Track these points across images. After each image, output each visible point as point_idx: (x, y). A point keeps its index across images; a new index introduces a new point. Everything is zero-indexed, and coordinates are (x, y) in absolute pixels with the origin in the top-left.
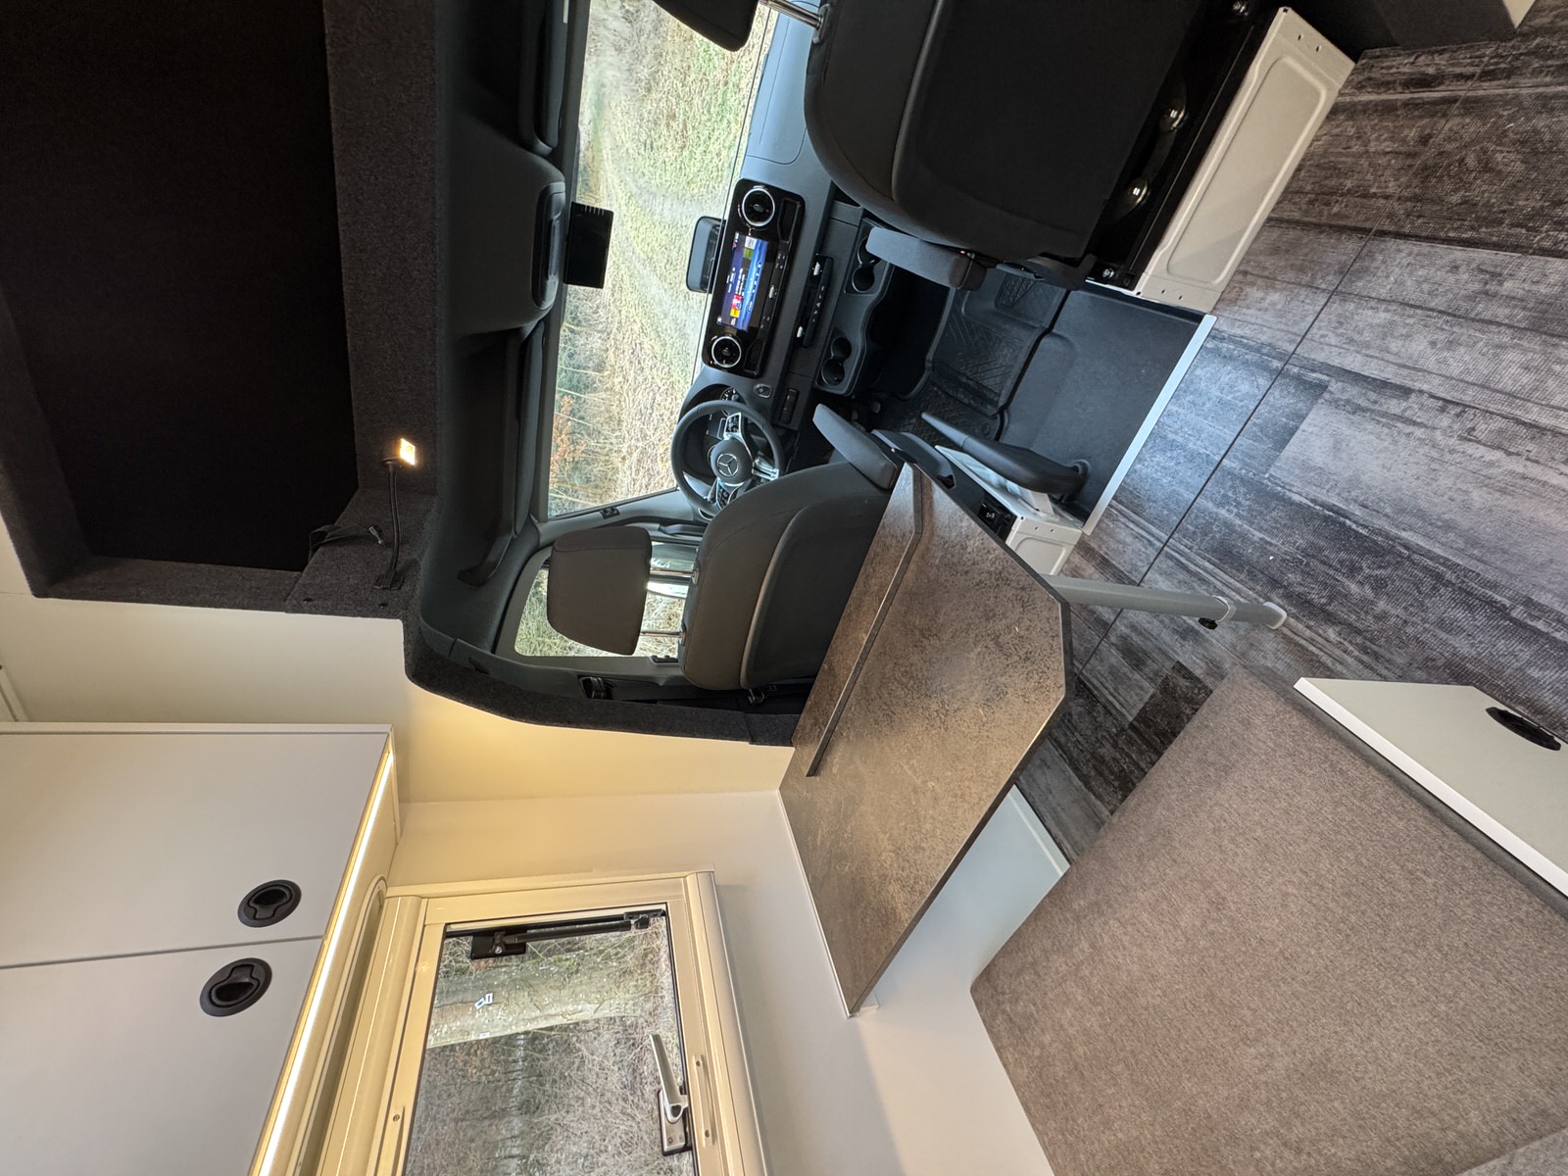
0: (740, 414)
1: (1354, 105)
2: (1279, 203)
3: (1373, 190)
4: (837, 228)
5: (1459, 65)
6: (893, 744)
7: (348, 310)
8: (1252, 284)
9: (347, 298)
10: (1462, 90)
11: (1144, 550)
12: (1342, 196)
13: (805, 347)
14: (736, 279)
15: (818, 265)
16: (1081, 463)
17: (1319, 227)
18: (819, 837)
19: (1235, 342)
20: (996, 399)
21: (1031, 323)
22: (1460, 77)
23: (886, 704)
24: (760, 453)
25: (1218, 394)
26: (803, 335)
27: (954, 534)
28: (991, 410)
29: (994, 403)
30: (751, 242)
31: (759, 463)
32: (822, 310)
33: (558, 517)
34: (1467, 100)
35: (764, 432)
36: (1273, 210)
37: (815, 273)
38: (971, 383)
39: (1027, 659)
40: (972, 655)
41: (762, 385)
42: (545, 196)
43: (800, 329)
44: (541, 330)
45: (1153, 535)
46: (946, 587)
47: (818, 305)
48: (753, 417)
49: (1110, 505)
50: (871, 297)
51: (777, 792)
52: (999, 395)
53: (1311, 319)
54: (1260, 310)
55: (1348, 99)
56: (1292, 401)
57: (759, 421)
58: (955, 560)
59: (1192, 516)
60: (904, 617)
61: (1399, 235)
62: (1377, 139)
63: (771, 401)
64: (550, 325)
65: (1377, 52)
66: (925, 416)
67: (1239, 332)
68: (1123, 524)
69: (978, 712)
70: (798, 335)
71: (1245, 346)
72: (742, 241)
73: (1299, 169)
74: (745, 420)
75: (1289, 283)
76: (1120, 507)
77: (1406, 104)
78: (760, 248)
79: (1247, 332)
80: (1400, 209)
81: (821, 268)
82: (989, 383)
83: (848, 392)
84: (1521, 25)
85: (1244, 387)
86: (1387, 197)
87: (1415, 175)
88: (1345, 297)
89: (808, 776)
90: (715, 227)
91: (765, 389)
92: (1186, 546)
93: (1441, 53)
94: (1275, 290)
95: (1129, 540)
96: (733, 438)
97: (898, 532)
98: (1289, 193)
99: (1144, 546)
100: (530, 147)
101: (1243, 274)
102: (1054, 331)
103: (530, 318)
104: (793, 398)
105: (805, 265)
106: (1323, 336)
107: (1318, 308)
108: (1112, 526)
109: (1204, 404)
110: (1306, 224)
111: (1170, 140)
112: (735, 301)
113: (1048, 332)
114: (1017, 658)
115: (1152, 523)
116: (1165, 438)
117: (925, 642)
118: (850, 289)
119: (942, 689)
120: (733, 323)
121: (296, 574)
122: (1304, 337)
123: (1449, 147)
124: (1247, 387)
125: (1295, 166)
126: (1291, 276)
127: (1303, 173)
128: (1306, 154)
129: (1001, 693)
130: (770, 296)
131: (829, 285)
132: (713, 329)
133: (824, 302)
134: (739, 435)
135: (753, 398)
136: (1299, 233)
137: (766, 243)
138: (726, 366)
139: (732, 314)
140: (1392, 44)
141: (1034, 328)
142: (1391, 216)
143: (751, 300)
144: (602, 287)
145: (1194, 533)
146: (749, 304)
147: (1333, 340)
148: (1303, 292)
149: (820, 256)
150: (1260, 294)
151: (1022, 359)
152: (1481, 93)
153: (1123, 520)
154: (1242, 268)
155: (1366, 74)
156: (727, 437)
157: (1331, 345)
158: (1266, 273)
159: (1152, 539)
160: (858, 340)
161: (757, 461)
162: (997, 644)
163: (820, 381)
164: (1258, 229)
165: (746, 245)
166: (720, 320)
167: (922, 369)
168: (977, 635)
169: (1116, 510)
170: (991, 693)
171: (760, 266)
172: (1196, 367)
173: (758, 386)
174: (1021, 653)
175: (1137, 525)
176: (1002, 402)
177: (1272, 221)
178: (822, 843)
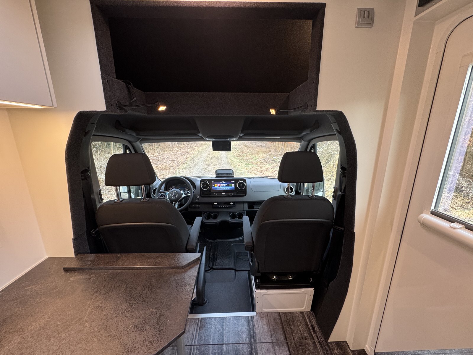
0: (190, 194)
1: (305, 316)
2: (283, 313)
3: (294, 334)
4: (242, 205)
5: (318, 334)
6: (98, 299)
7: (198, 93)
8: (266, 319)
9: (200, 93)
10: (316, 339)
11: (190, 339)
12: (290, 328)
13: (212, 207)
14: (224, 184)
15: (233, 203)
16: (206, 300)
17: (283, 327)
18: (30, 287)
19: (253, 325)
20: (214, 265)
21: (236, 264)
22: (317, 337)
23: (114, 287)
24: (180, 203)
25: (240, 329)
26: (215, 205)
27: (188, 280)
28: (211, 265)
29: (213, 265)
30: (233, 185)
31: (177, 204)
32: (223, 207)
33: (142, 147)
34: (314, 342)
35: (187, 203)
36: (281, 313)
37: (231, 203)
38: (216, 256)
39: (160, 331)
40: (151, 310)
41: (199, 197)
42: (232, 137)
43: (216, 204)
44: (200, 137)
45: (195, 339)
46: (170, 286)
47: (224, 206)
48: (190, 198)
49: (199, 318)
50: (230, 220)
51: (46, 257)
52: (216, 265)
53: (265, 341)
54: (262, 326)
55: (305, 314)
56: (246, 352)
57: (189, 201)
58: (180, 285)
59: (206, 347)
60: (152, 277)
61: (289, 348)
62: (302, 327)
63: (196, 201)
64: (201, 139)
65: (314, 314)
66: (205, 247)
67: (255, 324)
68: (195, 327)
69: (130, 325)
70: (215, 204)
71: (253, 328)
72: (233, 183)
73: (290, 313)
74: (189, 196)
75: (270, 329)
76: (200, 322)
77: (309, 328)
78: (233, 188)
79: (256, 326)
80: (293, 345)
81: (232, 204)
82: (218, 261)
83: (204, 222)
84: (328, 342)
85: (244, 336)
86: (294, 339)
87: (300, 342)
88: (273, 347)
89: (63, 268)
90: (232, 174)
91: (198, 199)
92: (196, 353)
93: (319, 329)
94: (267, 327)
95: (191, 332)
96: (182, 194)
97: (180, 261)
98: (285, 314)
99: (191, 338)
100: (242, 133)
101: (267, 315)
102: (236, 272)
103: (203, 134)
104: (198, 207)
105: (232, 200)
106: (263, 348)
107: (268, 342)
108: (193, 323)
109: (236, 327)
110: (282, 324)
111: (286, 279)
112: (219, 185)
113: (236, 270)
114: (158, 327)
115: (199, 336)
116: (223, 322)
117: (147, 289)
118: (229, 213)
119: (132, 306)
120: (213, 186)
121: (115, 77)
122: (261, 343)
123: (307, 346)
124: (245, 337)
125: (291, 311)
126: (271, 328)
127: (290, 314)
128: (293, 312)
129: (142, 330)
130: (222, 194)
131: (229, 208)
132: (210, 181)
133: (225, 207)
134: (184, 195)
135: (195, 196)
136: (280, 323)
137: (234, 189)
138: (202, 187)
139: (215, 185)
140: (316, 317)
141: (235, 266)
142: (291, 343)
143: (220, 189)
144: (213, 150)
145: (201, 352)
146: (219, 189)
147: (263, 352)
148: (269, 334)
149: (235, 203)
150: (265, 323)
151: (227, 267)
152: (317, 344)
153: (196, 326)
154: (268, 314)
155: (310, 315)
156: (182, 192)
157: (262, 352)
158: (269, 321)
159: (194, 340)
160: (218, 220)
161: (177, 203)
162: (160, 317)
163: (204, 213)
164: (276, 312)
165: (232, 184)
166: (213, 182)
167: (214, 240)
168: (159, 307)
169: (198, 321)
170: (140, 325)
171: (229, 189)
172: (243, 318)
173: (198, 196)
174: (161, 328)
175: (196, 332)
176: (214, 267)
177: (279, 314)
178: (28, 290)
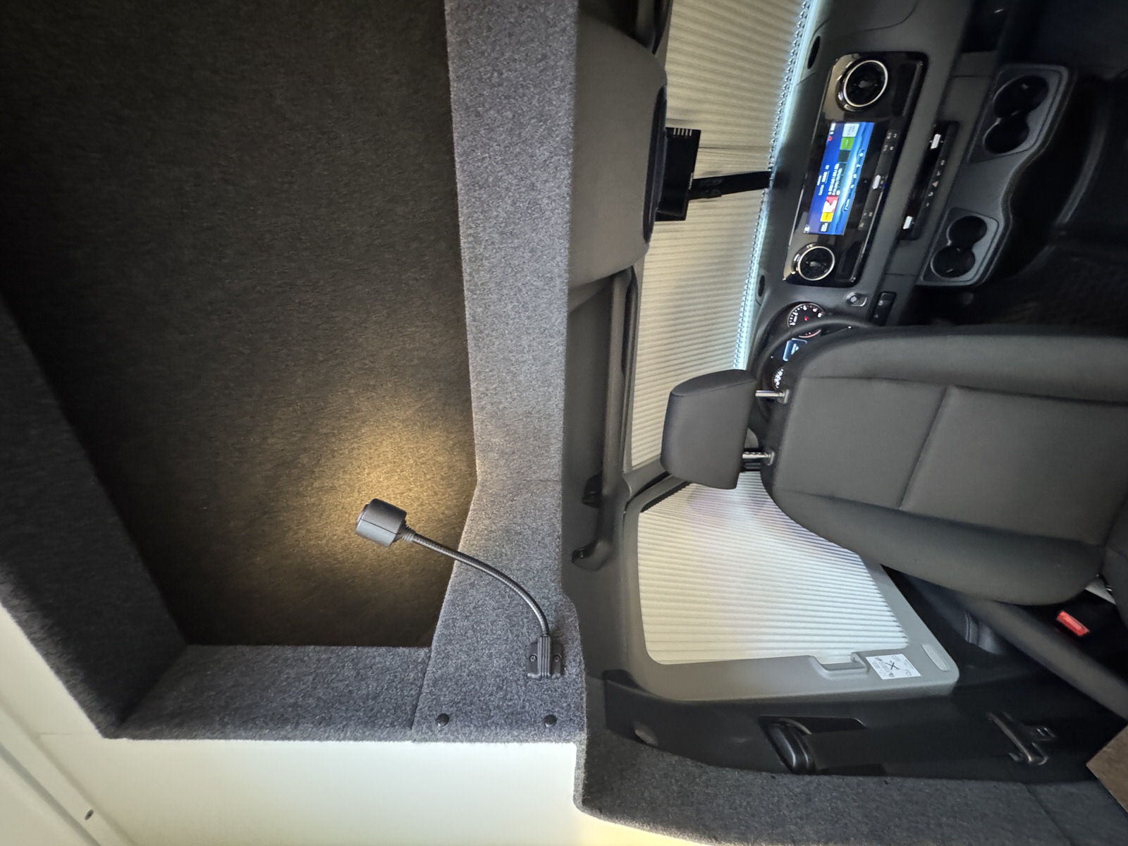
13: (913, 239)
14: (830, 177)
15: (937, 137)
26: (912, 225)
30: (851, 130)
32: (936, 190)
37: (934, 146)
41: (853, 294)
43: (909, 219)
47: (934, 184)
50: (1022, 155)
63: (867, 309)
70: (906, 227)
72: (839, 131)
78: (863, 133)
81: (942, 139)
91: (860, 297)
105: (920, 140)
112: (828, 204)
118: (976, 159)
120: (824, 229)
121: (423, 652)
130: (874, 187)
131: (948, 156)
133: (941, 181)
137: (871, 125)
138: (814, 279)
139: (822, 220)
143: (849, 197)
144: (683, 218)
146: (845, 203)
149: (940, 126)
160: (997, 215)
163: (929, 275)
165: (845, 135)
171: (861, 155)
